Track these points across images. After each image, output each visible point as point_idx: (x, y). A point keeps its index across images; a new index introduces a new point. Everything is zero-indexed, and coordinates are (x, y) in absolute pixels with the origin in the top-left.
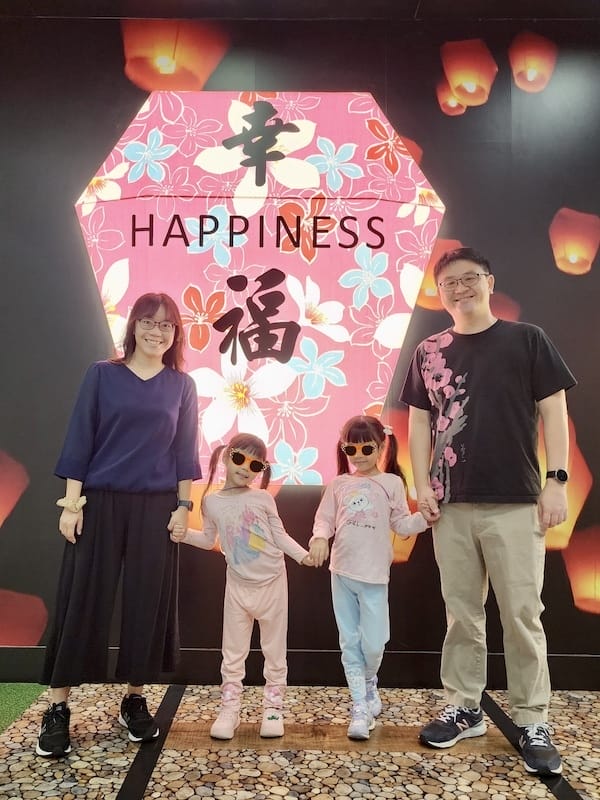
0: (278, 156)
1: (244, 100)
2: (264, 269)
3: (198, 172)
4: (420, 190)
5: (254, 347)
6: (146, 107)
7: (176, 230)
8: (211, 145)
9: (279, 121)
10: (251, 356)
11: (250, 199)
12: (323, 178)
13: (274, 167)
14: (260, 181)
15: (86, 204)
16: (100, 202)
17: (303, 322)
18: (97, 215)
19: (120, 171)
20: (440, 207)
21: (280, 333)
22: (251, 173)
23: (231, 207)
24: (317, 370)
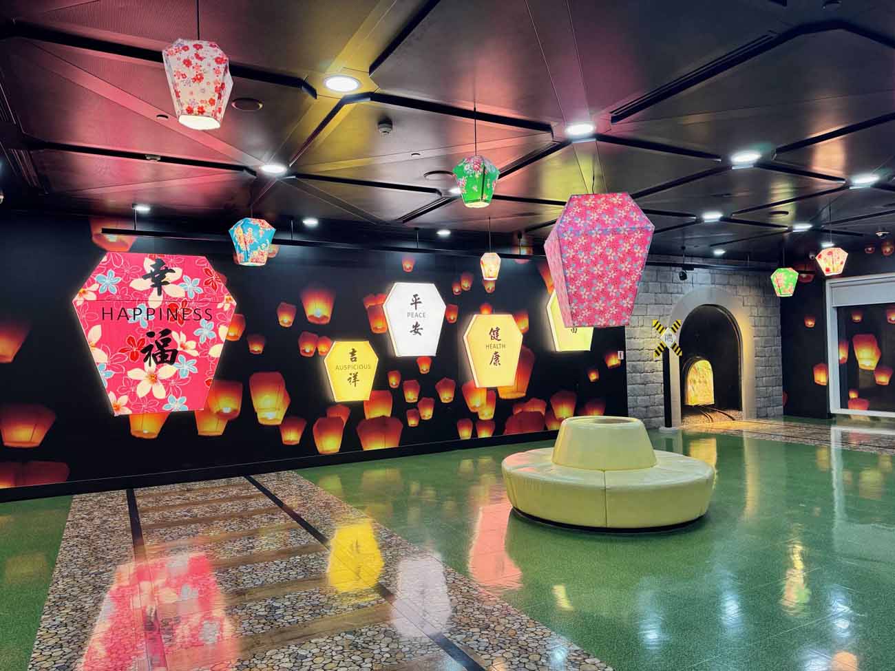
0: (166, 283)
1: (150, 257)
2: (162, 329)
3: (132, 290)
4: (226, 297)
5: (159, 359)
6: (105, 259)
7: (123, 314)
8: (137, 277)
9: (166, 268)
10: (157, 363)
11: (155, 301)
12: (186, 292)
13: (165, 288)
14: (159, 293)
15: (78, 300)
16: (85, 301)
17: (179, 349)
18: (84, 306)
19: (94, 287)
20: (234, 303)
21: (170, 354)
22: (155, 290)
23: (147, 305)
24: (185, 367)
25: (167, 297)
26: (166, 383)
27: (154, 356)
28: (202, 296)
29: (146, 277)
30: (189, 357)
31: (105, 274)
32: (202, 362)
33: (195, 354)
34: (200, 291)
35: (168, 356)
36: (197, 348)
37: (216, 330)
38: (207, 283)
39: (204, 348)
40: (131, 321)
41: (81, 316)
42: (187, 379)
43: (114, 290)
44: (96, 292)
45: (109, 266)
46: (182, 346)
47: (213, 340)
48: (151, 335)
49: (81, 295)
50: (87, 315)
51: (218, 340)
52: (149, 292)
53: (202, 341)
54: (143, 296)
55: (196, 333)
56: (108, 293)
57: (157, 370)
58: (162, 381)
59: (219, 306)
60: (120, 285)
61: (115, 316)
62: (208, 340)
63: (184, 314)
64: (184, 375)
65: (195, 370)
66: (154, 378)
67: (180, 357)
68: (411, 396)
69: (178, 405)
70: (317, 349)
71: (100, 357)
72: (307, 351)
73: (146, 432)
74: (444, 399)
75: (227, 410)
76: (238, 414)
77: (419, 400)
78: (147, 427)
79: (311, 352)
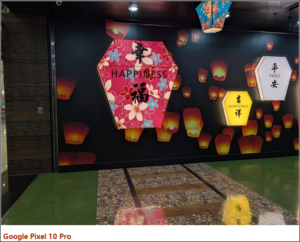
0: (144, 57)
1: (135, 42)
2: (141, 83)
3: (126, 60)
4: (173, 65)
5: (139, 99)
6: (113, 43)
7: (122, 74)
8: (129, 53)
9: (143, 48)
10: (139, 101)
11: (138, 67)
12: (153, 62)
13: (143, 59)
14: (140, 63)
15: (100, 66)
16: (103, 66)
17: (150, 94)
18: (103, 69)
19: (108, 58)
20: (177, 68)
22: (138, 60)
23: (134, 69)
24: (152, 104)
25: (144, 65)
26: (143, 112)
27: (137, 97)
28: (162, 64)
29: (133, 53)
30: (154, 98)
31: (113, 51)
32: (161, 101)
33: (158, 97)
34: (161, 61)
35: (144, 97)
36: (158, 94)
37: (168, 84)
38: (164, 57)
39: (162, 94)
40: (126, 78)
41: (101, 75)
42: (153, 111)
43: (118, 61)
44: (109, 62)
45: (115, 47)
46: (151, 92)
47: (166, 89)
48: (136, 86)
49: (101, 63)
50: (104, 74)
51: (168, 90)
52: (135, 61)
53: (161, 89)
54: (132, 64)
55: (158, 85)
56: (115, 62)
57: (138, 105)
58: (141, 111)
59: (170, 70)
60: (121, 57)
61: (118, 75)
62: (164, 89)
63: (152, 74)
64: (152, 109)
65: (157, 106)
66: (137, 110)
67: (150, 98)
68: (268, 124)
69: (148, 124)
70: (218, 95)
71: (111, 97)
72: (213, 96)
73: (132, 138)
74: (287, 126)
75: (172, 128)
76: (177, 130)
77: (272, 126)
78: (133, 136)
79: (215, 97)
